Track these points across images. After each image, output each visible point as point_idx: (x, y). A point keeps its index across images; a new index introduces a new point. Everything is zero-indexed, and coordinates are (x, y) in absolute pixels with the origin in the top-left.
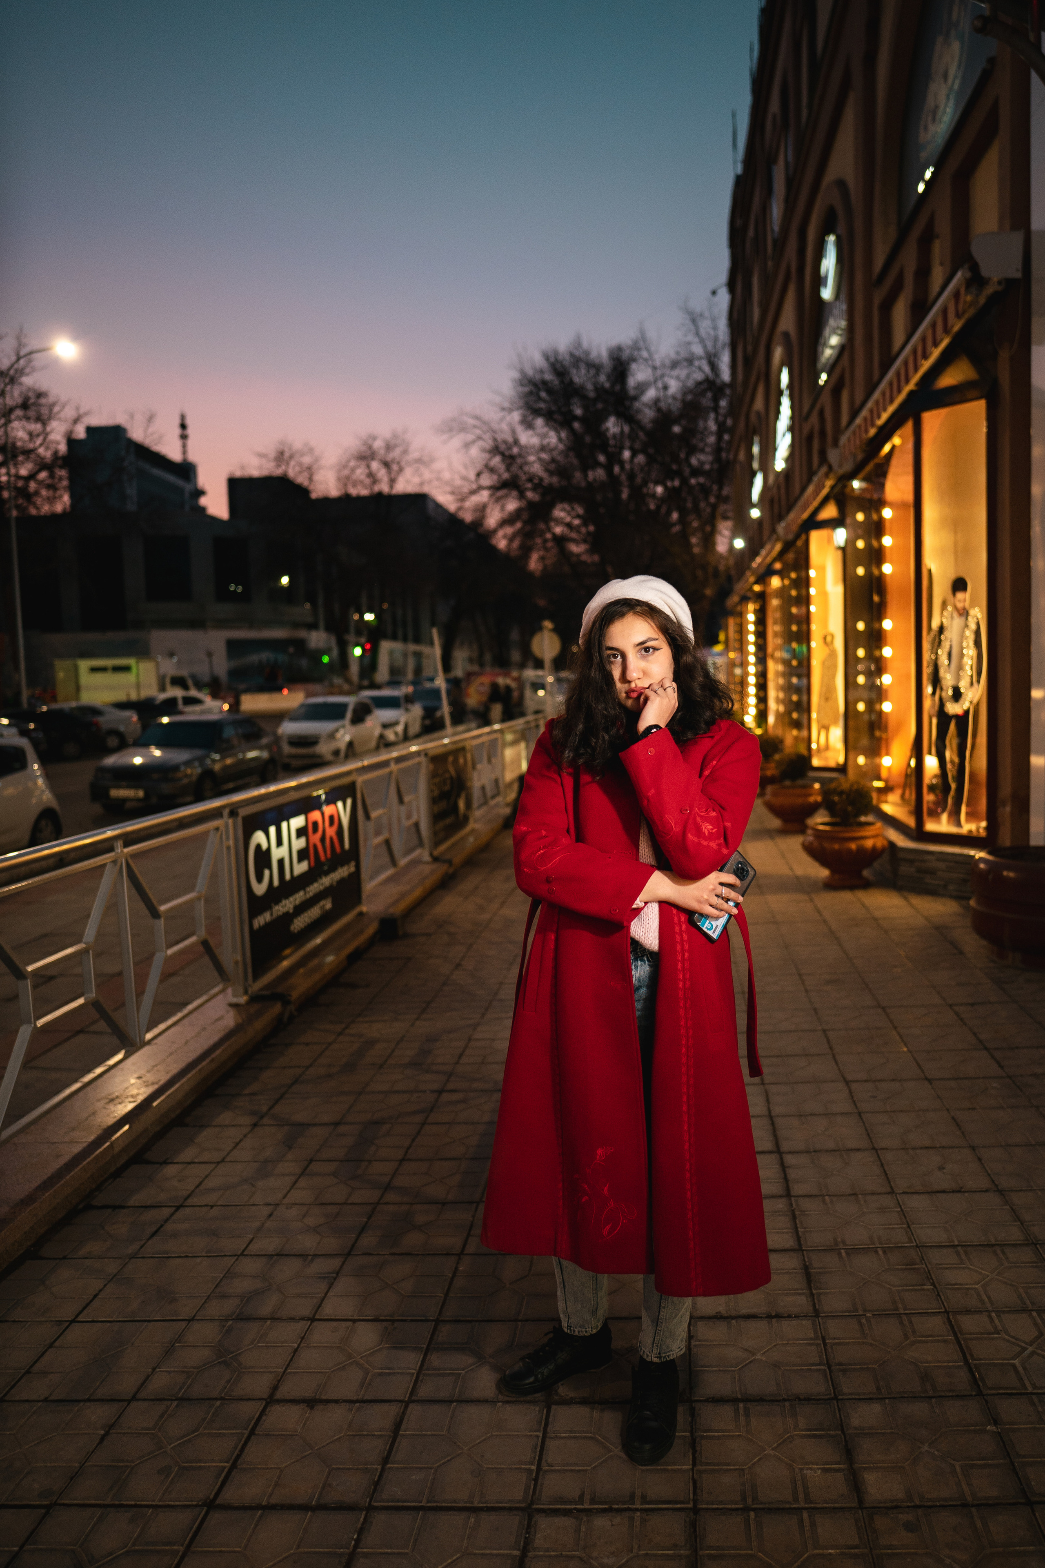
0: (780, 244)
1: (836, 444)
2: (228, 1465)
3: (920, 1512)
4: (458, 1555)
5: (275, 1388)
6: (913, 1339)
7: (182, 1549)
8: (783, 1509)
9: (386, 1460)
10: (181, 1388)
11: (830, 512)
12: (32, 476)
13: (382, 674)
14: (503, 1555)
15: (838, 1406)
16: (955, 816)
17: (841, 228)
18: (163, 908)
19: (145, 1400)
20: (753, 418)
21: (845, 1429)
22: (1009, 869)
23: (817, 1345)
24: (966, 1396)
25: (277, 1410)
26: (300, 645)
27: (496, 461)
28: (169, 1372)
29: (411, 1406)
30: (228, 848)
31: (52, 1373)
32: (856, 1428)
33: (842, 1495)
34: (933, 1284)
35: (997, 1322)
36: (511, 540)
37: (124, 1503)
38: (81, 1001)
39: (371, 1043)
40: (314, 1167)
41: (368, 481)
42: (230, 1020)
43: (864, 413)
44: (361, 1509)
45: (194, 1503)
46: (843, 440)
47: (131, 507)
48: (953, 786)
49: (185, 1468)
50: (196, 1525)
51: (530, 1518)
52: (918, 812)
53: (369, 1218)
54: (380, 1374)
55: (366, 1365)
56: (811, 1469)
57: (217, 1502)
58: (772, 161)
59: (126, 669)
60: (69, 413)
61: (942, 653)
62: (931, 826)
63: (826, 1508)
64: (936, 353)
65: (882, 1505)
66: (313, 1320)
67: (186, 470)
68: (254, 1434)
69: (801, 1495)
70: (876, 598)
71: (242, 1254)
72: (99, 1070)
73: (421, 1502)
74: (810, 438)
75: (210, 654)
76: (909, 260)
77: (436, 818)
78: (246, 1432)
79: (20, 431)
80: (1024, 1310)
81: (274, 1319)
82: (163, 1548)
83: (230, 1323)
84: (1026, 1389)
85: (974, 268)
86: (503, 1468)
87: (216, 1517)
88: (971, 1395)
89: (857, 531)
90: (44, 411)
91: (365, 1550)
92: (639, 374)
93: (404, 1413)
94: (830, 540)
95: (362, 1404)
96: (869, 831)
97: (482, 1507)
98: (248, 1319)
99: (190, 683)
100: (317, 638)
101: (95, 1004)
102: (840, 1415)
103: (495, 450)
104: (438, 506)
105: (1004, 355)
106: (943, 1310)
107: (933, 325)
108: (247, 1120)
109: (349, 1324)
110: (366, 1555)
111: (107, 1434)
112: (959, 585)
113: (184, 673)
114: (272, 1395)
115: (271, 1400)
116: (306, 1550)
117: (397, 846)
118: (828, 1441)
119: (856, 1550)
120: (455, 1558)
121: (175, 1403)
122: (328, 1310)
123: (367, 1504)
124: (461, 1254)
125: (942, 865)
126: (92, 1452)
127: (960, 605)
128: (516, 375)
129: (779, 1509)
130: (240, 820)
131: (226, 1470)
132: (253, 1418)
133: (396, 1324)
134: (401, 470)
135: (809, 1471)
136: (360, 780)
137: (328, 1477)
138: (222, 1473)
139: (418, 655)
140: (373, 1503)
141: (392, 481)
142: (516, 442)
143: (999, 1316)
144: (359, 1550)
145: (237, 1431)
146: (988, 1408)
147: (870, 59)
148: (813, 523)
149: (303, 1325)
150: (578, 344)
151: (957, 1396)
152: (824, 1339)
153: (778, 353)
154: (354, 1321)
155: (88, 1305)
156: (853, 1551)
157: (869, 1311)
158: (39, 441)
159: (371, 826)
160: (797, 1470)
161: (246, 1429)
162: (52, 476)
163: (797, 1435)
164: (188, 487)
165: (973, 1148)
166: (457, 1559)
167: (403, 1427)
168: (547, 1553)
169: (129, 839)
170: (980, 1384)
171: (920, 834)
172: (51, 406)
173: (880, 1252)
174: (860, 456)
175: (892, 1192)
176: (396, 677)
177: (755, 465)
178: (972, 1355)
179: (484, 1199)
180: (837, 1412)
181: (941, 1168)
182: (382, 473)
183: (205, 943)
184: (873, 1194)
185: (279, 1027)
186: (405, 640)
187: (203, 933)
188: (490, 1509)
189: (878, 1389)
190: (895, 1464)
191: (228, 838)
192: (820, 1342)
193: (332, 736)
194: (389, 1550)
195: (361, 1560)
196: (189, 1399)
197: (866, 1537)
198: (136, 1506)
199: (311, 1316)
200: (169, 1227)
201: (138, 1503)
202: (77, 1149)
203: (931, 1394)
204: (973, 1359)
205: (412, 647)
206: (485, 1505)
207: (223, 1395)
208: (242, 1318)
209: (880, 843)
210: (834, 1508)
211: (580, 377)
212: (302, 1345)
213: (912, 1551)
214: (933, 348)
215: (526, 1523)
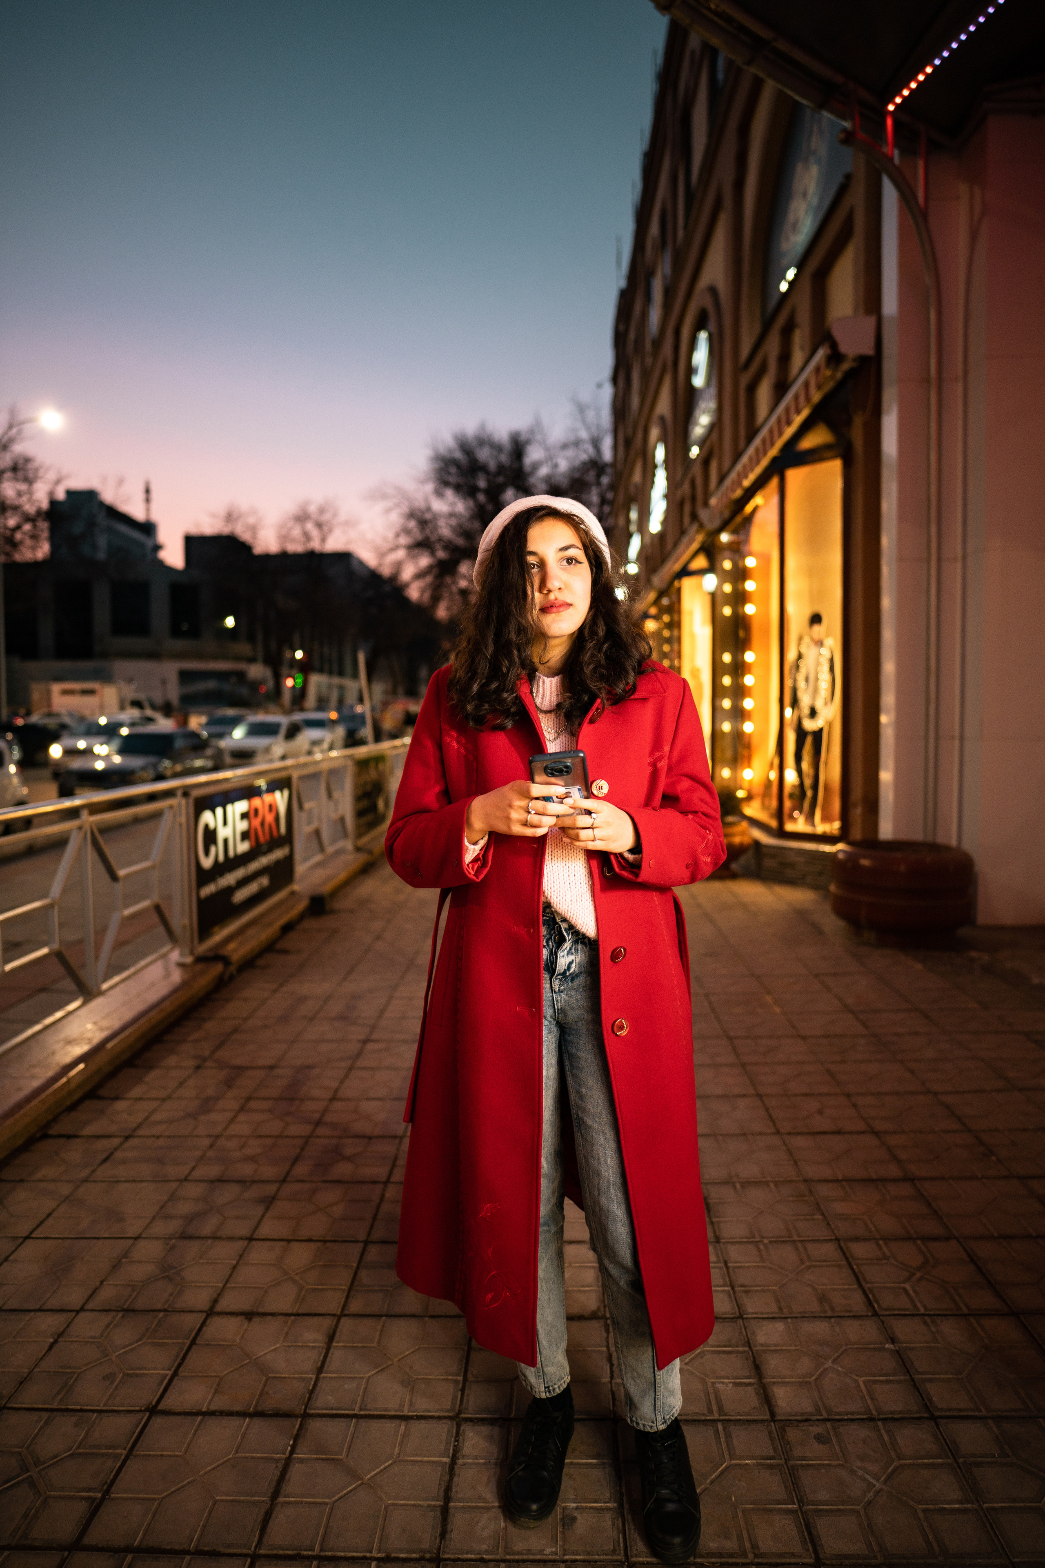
0: (657, 343)
1: (706, 504)
2: (170, 1373)
3: (829, 1425)
4: (390, 1462)
5: (216, 1301)
6: (808, 1263)
7: (125, 1452)
8: (699, 1421)
9: (320, 1370)
10: (127, 1300)
11: (701, 562)
12: (18, 527)
13: (311, 700)
14: (433, 1462)
15: (744, 1324)
16: (810, 817)
17: (712, 324)
18: (122, 873)
19: (92, 1310)
20: (632, 490)
21: (752, 1345)
22: (865, 857)
23: (720, 1268)
24: (862, 1316)
25: (216, 1321)
26: (241, 676)
27: (412, 524)
28: (116, 1285)
29: (343, 1320)
30: (181, 825)
31: (6, 1284)
32: (762, 1345)
33: (754, 1408)
34: (823, 1214)
35: (885, 1248)
36: (423, 591)
37: (70, 1407)
38: (45, 951)
39: (303, 999)
40: (252, 1104)
41: (303, 539)
42: (177, 977)
43: (733, 475)
44: (296, 1416)
45: (138, 1408)
46: (713, 501)
47: (101, 555)
48: (809, 793)
49: (128, 1375)
50: (139, 1429)
51: (458, 1427)
52: (779, 814)
53: (302, 1149)
54: (314, 1290)
55: (301, 1282)
56: (722, 1383)
57: (160, 1407)
58: (650, 274)
59: (90, 692)
60: (52, 476)
61: (801, 678)
62: (789, 827)
63: (740, 1420)
64: (798, 420)
65: (793, 1418)
66: (251, 1239)
67: (148, 528)
68: (195, 1344)
69: (715, 1408)
70: (741, 634)
71: (186, 1179)
72: (59, 1014)
73: (354, 1410)
74: (681, 504)
75: (164, 682)
76: (772, 347)
77: (360, 814)
78: (188, 1342)
79: (10, 490)
80: (909, 1238)
81: (215, 1238)
82: (106, 1451)
83: (174, 1241)
84: (918, 1310)
85: (834, 345)
86: (430, 1379)
87: (158, 1422)
88: (867, 1316)
89: (724, 576)
90: (31, 475)
91: (301, 1456)
92: (533, 454)
93: (336, 1326)
94: (700, 586)
95: (297, 1317)
96: (737, 829)
97: (412, 1415)
98: (190, 1238)
99: (146, 704)
100: (257, 671)
101: (58, 955)
102: (746, 1332)
103: (412, 515)
104: (361, 563)
105: (858, 421)
106: (834, 1238)
107: (796, 397)
108: (191, 1063)
109: (284, 1243)
110: (302, 1461)
111: (56, 1342)
112: (816, 619)
113: (141, 696)
114: (212, 1307)
115: (211, 1313)
116: (244, 1455)
117: (326, 835)
118: (737, 1357)
119: (772, 1461)
120: (387, 1464)
121: (121, 1314)
122: (265, 1230)
123: (302, 1411)
124: (387, 1182)
125: (801, 859)
126: (42, 1358)
127: (816, 637)
128: (429, 452)
129: (695, 1421)
130: (191, 801)
131: (168, 1378)
132: (194, 1329)
133: (328, 1244)
134: (330, 531)
135: (721, 1385)
136: (295, 775)
137: (265, 1385)
138: (164, 1381)
139: (341, 688)
140: (308, 1411)
141: (323, 540)
142: (429, 509)
143: (886, 1244)
144: (295, 1455)
145: (179, 1341)
146: (885, 1328)
147: (739, 185)
148: (685, 572)
149: (242, 1244)
150: (483, 427)
151: (854, 1316)
152: (726, 1263)
153: (655, 432)
154: (289, 1241)
155: (42, 1223)
156: (769, 1461)
157: (765, 1238)
158: (24, 499)
159: (304, 816)
160: (709, 1384)
161: (187, 1339)
162: (35, 526)
163: (708, 1351)
164: (149, 543)
165: (848, 1095)
166: (390, 1465)
167: (336, 1339)
168: (476, 1461)
169: (94, 808)
170: (876, 1306)
171: (781, 833)
172: (37, 470)
173: (772, 1185)
174: (727, 514)
175: (778, 1132)
176: (322, 704)
177: (633, 528)
178: (865, 1279)
179: (409, 1134)
180: (743, 1330)
181: (820, 1112)
182: (315, 533)
183: (157, 908)
184: (761, 1134)
185: (221, 985)
186: (331, 673)
187: (155, 898)
188: (419, 1418)
189: (780, 1309)
190: (801, 1380)
191: (180, 815)
192: (722, 1265)
193: (267, 750)
194: (324, 1456)
195: (297, 1465)
196: (134, 1311)
197: (779, 1447)
198: (81, 1410)
199: (248, 1235)
200: (119, 1155)
201: (83, 1408)
202: (36, 1084)
203: (830, 1314)
204: (867, 1282)
205: (336, 680)
206: (415, 1414)
207: (166, 1307)
208: (185, 1237)
209: (746, 840)
210: (748, 1421)
211: (484, 455)
212: (241, 1262)
213: (825, 1462)
214: (795, 415)
215: (454, 1431)
